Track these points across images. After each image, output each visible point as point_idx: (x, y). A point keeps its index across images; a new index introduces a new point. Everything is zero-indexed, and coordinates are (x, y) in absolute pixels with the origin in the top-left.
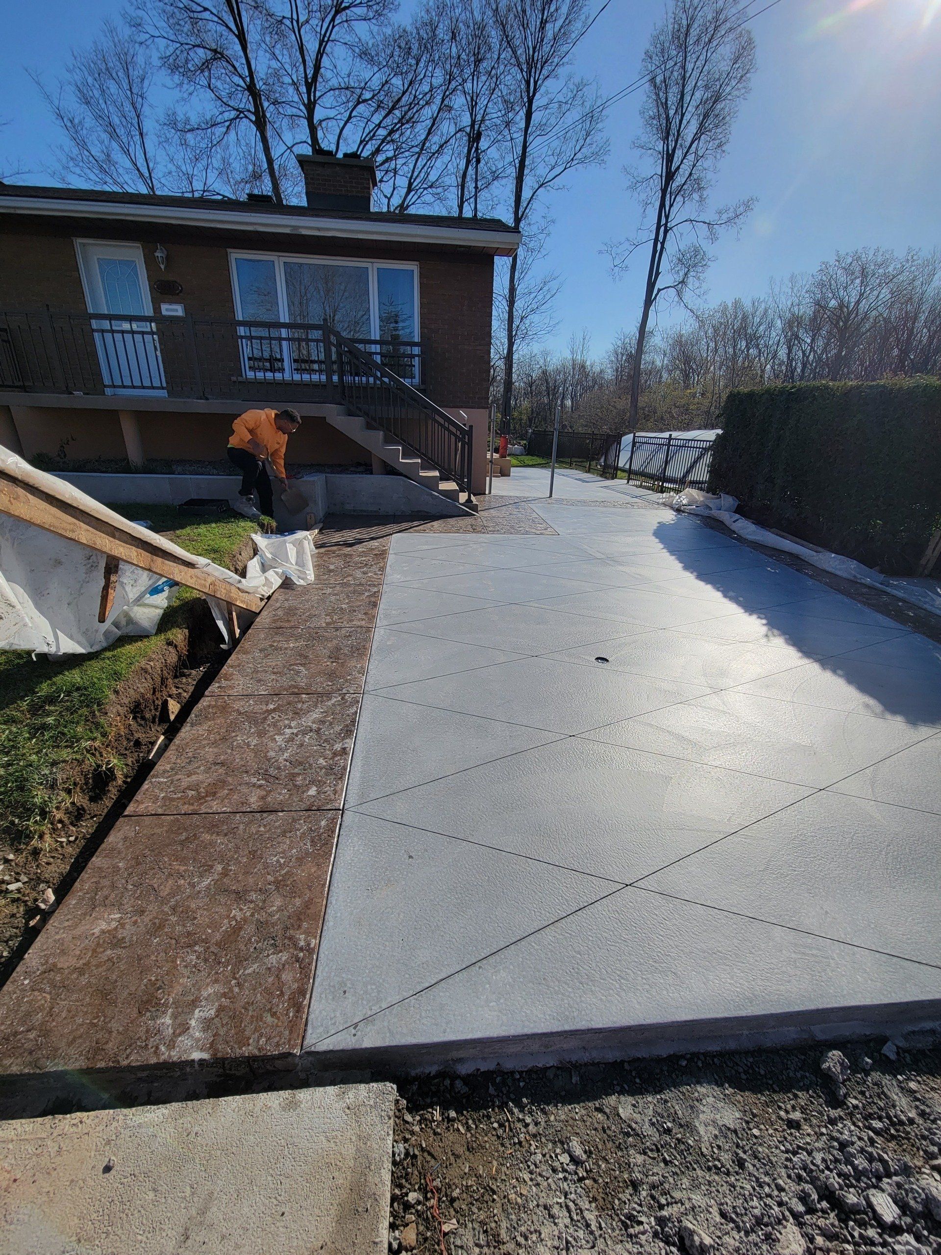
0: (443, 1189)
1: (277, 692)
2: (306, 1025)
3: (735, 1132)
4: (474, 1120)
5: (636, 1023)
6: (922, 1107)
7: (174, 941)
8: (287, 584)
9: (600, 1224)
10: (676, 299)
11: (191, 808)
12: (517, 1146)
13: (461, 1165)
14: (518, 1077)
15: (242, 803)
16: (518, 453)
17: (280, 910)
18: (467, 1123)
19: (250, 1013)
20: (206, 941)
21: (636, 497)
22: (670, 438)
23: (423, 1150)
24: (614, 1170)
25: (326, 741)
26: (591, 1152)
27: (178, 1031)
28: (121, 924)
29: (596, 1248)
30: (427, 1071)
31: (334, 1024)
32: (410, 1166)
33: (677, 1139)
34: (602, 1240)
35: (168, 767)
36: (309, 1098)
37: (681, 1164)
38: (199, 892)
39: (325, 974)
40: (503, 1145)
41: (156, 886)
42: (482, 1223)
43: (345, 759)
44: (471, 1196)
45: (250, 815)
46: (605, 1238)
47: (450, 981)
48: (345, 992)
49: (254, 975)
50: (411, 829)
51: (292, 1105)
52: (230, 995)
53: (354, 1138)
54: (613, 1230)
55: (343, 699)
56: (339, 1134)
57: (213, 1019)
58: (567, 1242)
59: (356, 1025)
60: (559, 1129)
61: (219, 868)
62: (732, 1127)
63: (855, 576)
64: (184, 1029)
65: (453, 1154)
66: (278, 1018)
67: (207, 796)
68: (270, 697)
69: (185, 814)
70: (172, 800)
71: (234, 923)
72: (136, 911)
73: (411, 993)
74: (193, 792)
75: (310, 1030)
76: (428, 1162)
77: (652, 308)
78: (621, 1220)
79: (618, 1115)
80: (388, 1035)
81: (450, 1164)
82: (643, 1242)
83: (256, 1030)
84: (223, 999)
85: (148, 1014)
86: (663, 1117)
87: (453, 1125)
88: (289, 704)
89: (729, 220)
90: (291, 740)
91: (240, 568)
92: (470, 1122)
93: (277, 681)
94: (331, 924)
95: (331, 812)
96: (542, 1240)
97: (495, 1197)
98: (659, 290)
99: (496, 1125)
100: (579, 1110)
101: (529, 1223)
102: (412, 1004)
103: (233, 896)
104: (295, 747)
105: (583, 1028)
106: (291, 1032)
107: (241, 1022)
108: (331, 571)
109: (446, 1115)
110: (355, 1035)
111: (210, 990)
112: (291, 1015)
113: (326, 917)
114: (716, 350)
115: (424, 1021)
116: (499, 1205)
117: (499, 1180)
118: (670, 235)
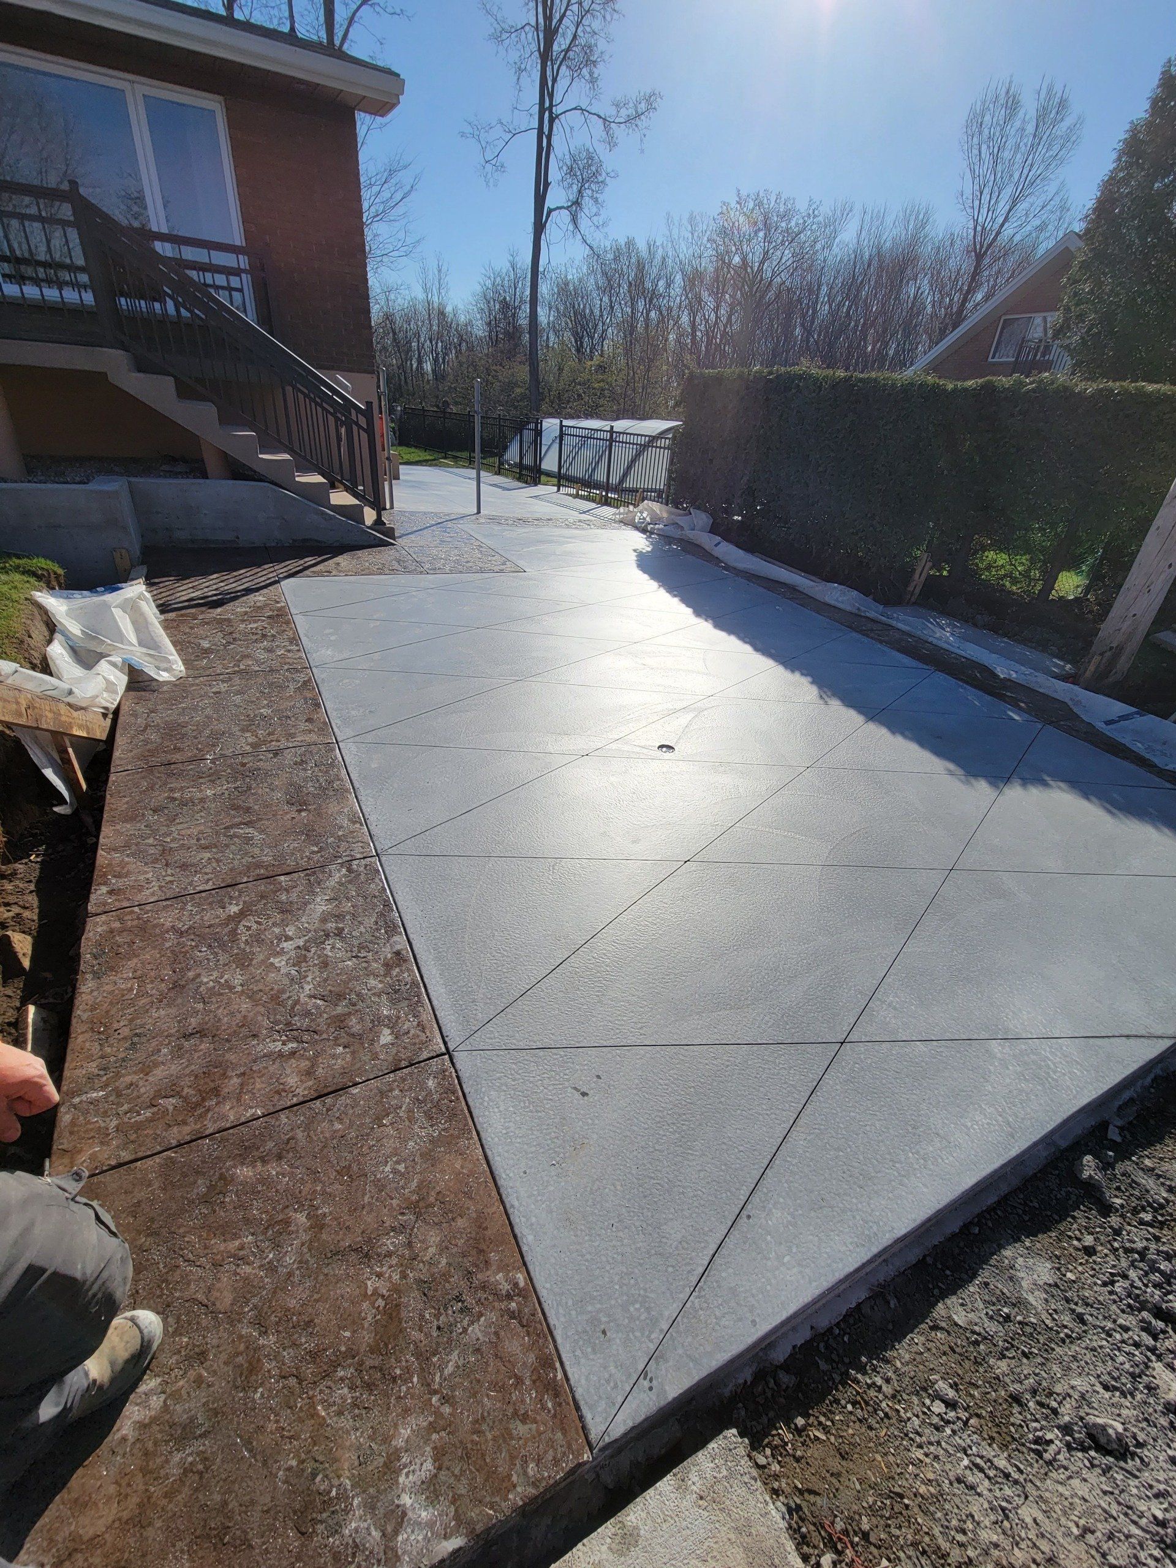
0: (849, 1527)
1: (229, 881)
2: (578, 1408)
3: (1056, 1285)
4: (824, 1415)
5: (934, 1211)
6: (1168, 1183)
7: (293, 1381)
8: (138, 681)
9: (1016, 1466)
10: (571, 227)
11: (187, 1129)
12: (885, 1420)
13: (847, 1483)
14: (837, 1331)
15: (278, 1093)
17: (443, 1249)
18: (820, 1423)
19: (489, 1437)
20: (351, 1353)
21: (584, 512)
22: (611, 431)
23: (801, 1492)
24: (988, 1393)
25: (361, 947)
26: (956, 1384)
27: (389, 1529)
28: (171, 1396)
29: (1031, 1498)
30: (741, 1381)
31: (616, 1386)
32: (801, 1524)
33: (1020, 1323)
34: (1029, 1484)
35: (93, 1067)
36: (644, 1515)
37: (1040, 1350)
38: (290, 1274)
39: (562, 1319)
40: (870, 1428)
41: (200, 1296)
42: (915, 1544)
43: (408, 970)
44: (882, 1516)
45: (303, 1109)
46: (1031, 1481)
47: (723, 1251)
48: (604, 1332)
49: (460, 1372)
50: (561, 1052)
51: (628, 1540)
52: (442, 1422)
53: (732, 1536)
54: (1031, 1465)
55: (350, 870)
56: (710, 1543)
57: (435, 1476)
58: (1003, 1509)
59: (644, 1373)
60: (913, 1373)
61: (301, 1218)
62: (1051, 1282)
63: (859, 609)
64: (398, 1518)
65: (832, 1475)
66: (535, 1421)
67: (204, 1100)
68: (222, 892)
69: (180, 1145)
70: (138, 1127)
71: (380, 1302)
72: (188, 1358)
73: (688, 1291)
74: (173, 1101)
75: (588, 1415)
76: (814, 1504)
77: (544, 237)
78: (1031, 1449)
79: (956, 1324)
80: (691, 1365)
81: (837, 1490)
82: (1065, 1463)
83: (512, 1458)
84: (435, 1436)
85: (320, 1528)
86: (994, 1304)
87: (808, 1436)
88: (262, 897)
89: (629, 120)
90: (300, 960)
91: (37, 662)
92: (822, 1419)
93: (218, 861)
94: (530, 1238)
95: (433, 1062)
96: (978, 1524)
97: (906, 1501)
98: (550, 210)
99: (850, 1407)
100: (917, 1339)
101: (956, 1511)
102: (697, 1305)
103: (353, 1257)
104: (316, 969)
105: (890, 1242)
106: (565, 1432)
107: (483, 1455)
108: (207, 651)
109: (793, 1426)
110: (651, 1389)
111: (405, 1432)
112: (550, 1405)
113: (517, 1231)
115: (724, 1322)
116: (916, 1510)
117: (897, 1477)
118: (557, 125)
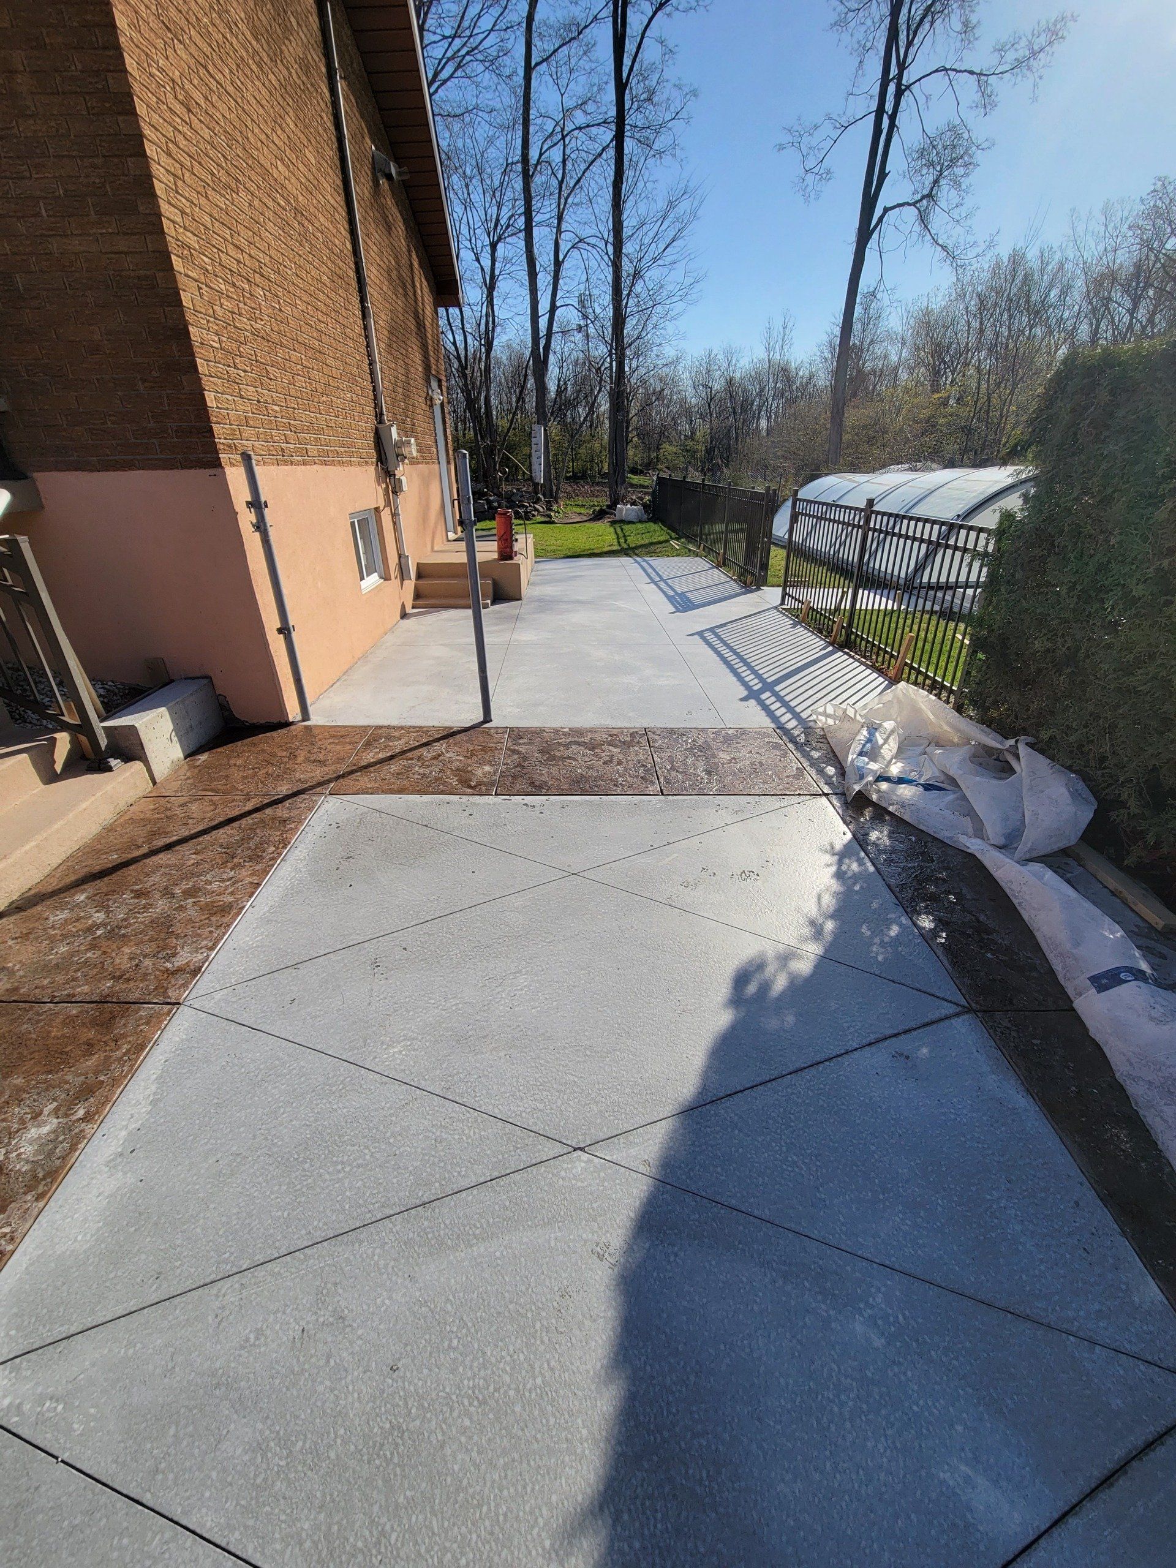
10: (917, 228)
16: (632, 518)
77: (872, 244)
89: (1018, 64)
98: (886, 210)
114: (981, 331)
118: (907, 99)
